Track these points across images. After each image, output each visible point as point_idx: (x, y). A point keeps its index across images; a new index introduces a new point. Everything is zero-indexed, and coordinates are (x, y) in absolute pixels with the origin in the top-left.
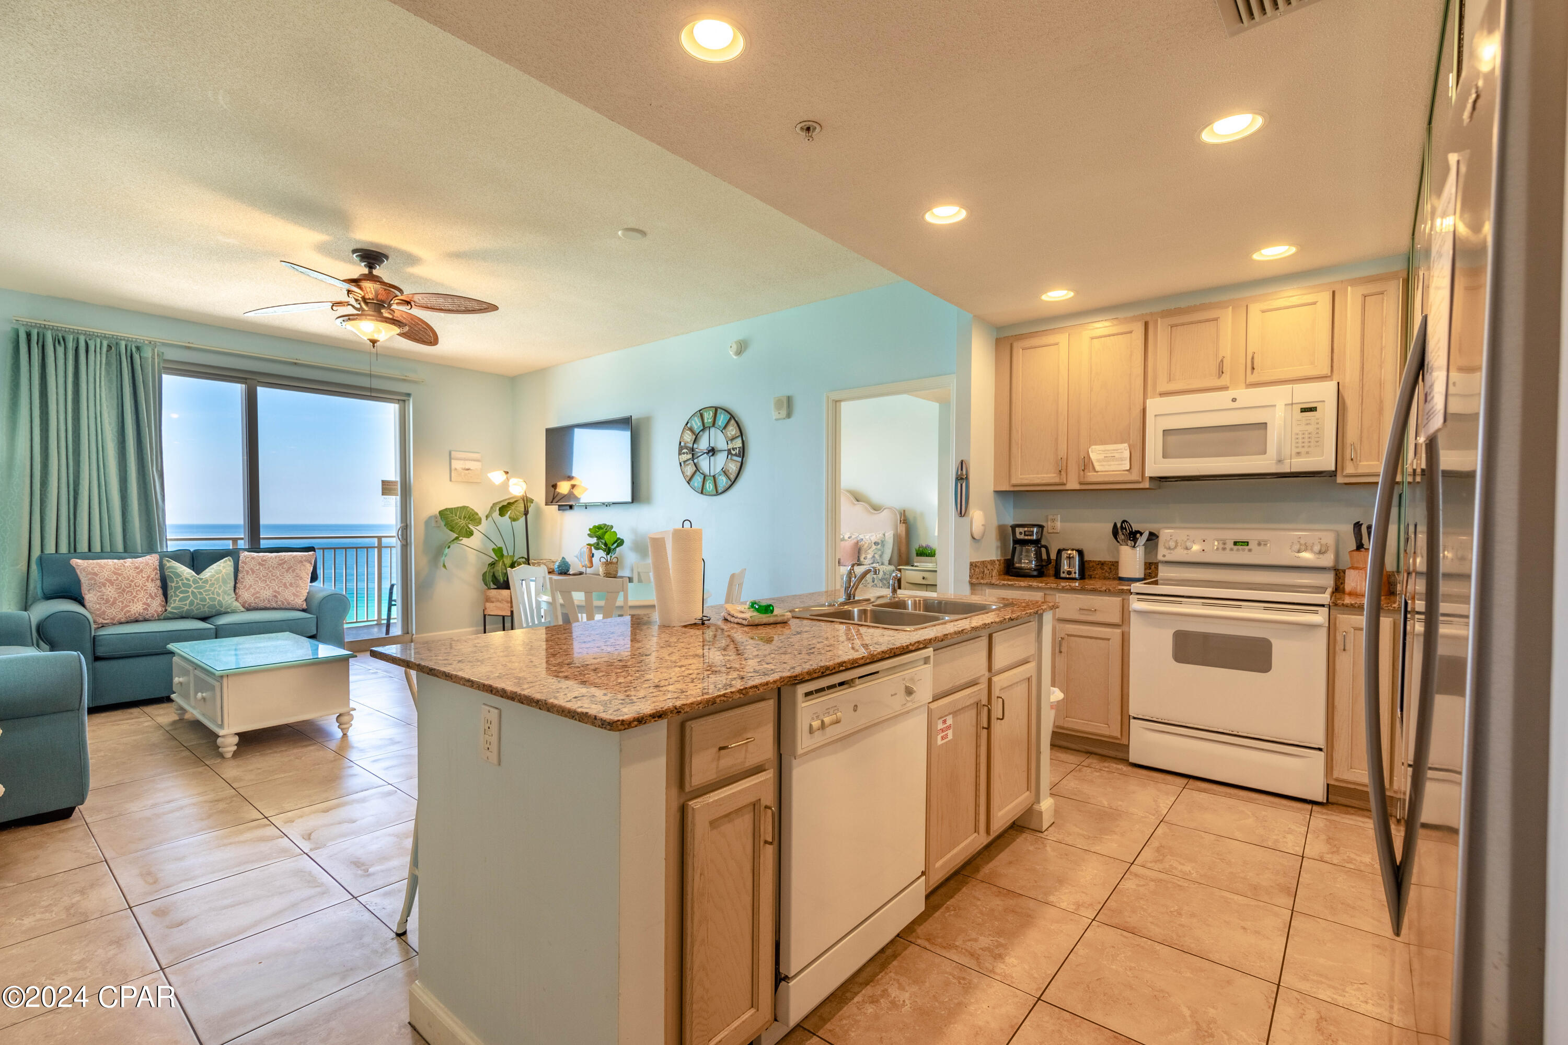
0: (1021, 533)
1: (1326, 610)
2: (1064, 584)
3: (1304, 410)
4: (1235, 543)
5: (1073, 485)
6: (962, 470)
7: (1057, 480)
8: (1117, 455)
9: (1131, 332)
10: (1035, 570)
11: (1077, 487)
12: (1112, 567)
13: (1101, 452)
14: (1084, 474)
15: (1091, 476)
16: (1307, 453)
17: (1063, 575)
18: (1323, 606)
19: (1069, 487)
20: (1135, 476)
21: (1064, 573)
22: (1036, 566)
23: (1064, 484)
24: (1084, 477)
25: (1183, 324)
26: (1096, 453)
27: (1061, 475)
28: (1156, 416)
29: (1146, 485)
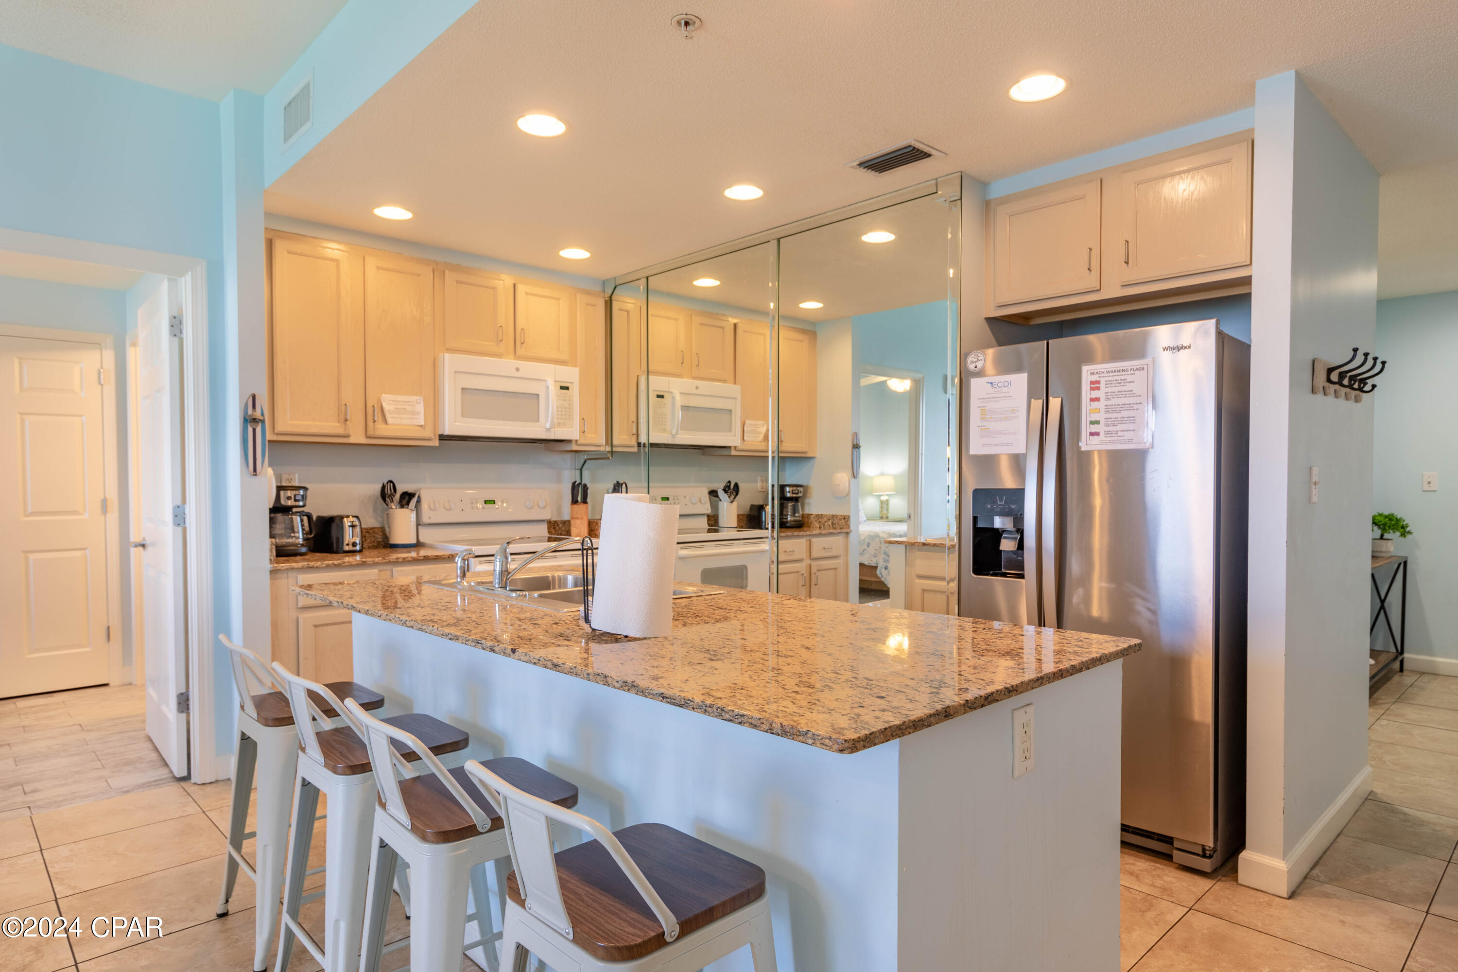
0: (289, 498)
2: (348, 559)
3: (562, 388)
4: (486, 502)
5: (358, 437)
6: (254, 407)
7: (340, 431)
8: (408, 408)
9: (419, 275)
10: (302, 545)
11: (363, 441)
13: (391, 402)
14: (374, 426)
15: (381, 429)
16: (564, 424)
17: (347, 548)
19: (352, 440)
20: (428, 433)
21: (348, 545)
23: (347, 436)
24: (374, 430)
25: (467, 284)
26: (389, 402)
27: (346, 424)
28: (456, 372)
29: (436, 443)
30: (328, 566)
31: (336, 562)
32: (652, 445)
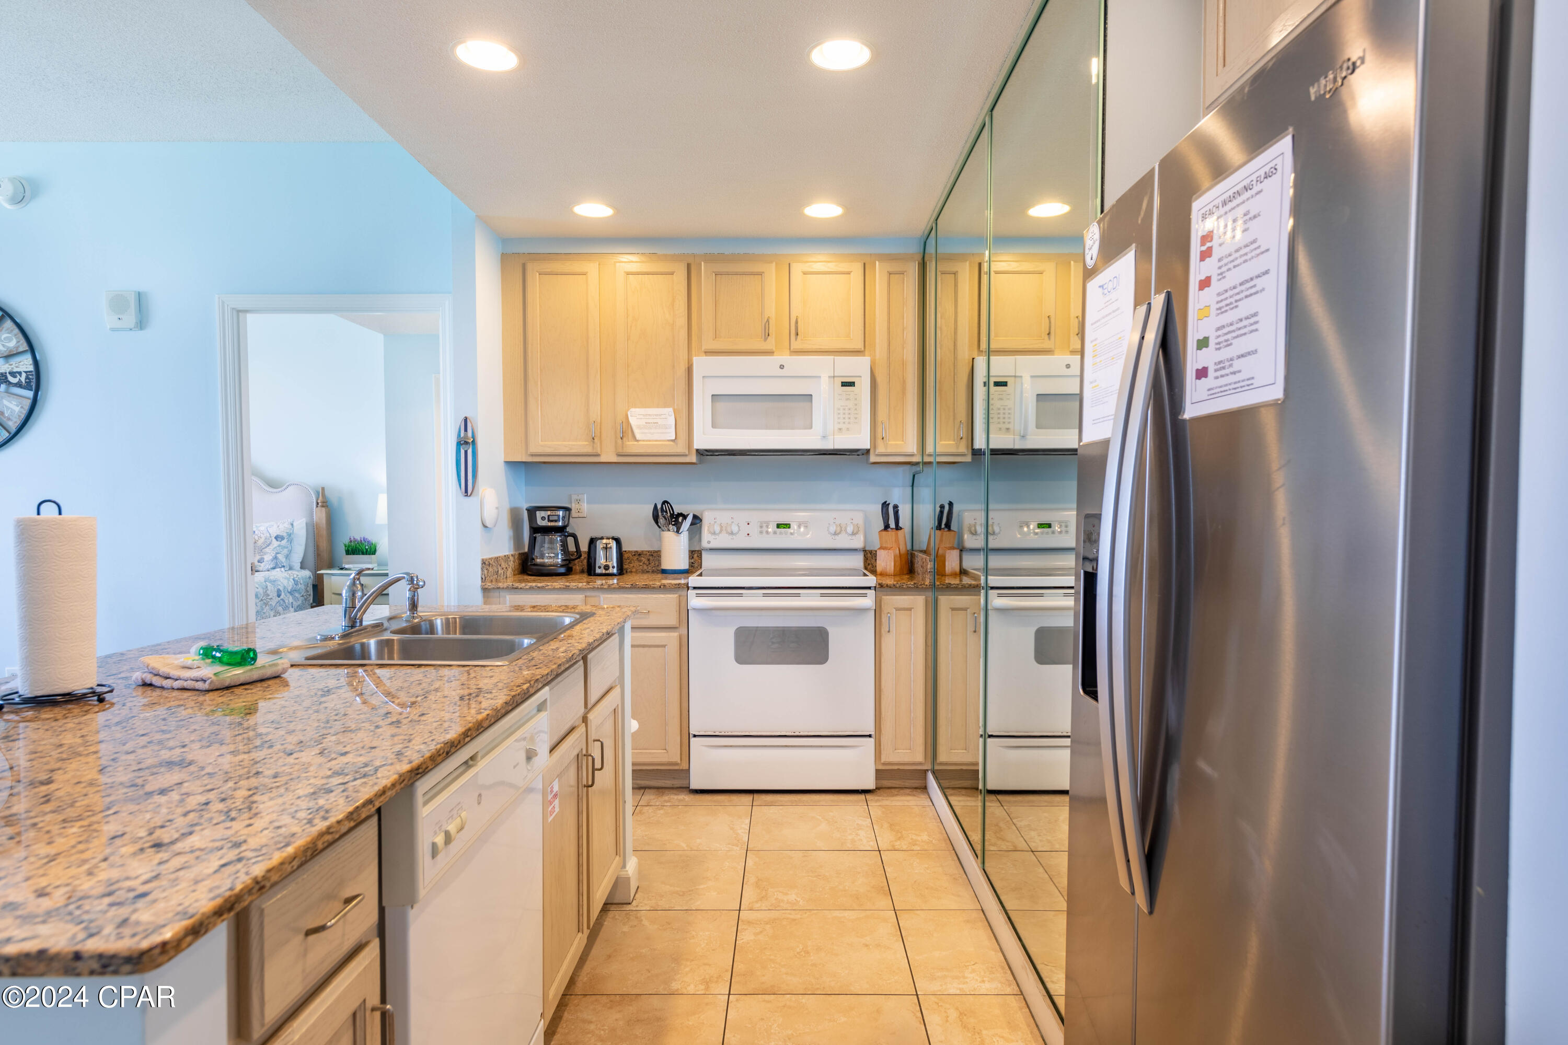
0: (543, 518)
1: (872, 592)
2: (599, 582)
3: (844, 384)
4: (778, 526)
5: (608, 456)
6: (466, 430)
7: (589, 450)
8: (661, 422)
9: (672, 274)
10: (562, 566)
11: (614, 459)
12: (651, 558)
13: (642, 417)
14: (623, 443)
15: (631, 447)
16: (848, 429)
17: (598, 571)
18: (869, 588)
19: (603, 459)
20: (681, 448)
21: (600, 567)
22: (563, 560)
23: (598, 455)
24: (623, 447)
25: (728, 274)
26: (637, 418)
27: (594, 442)
28: (703, 377)
29: (693, 458)
30: (531, 588)
31: (539, 585)
32: (995, 452)
